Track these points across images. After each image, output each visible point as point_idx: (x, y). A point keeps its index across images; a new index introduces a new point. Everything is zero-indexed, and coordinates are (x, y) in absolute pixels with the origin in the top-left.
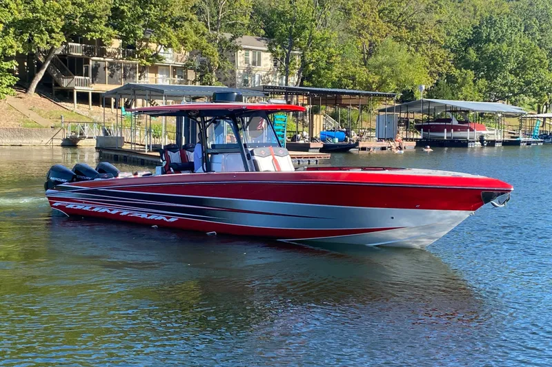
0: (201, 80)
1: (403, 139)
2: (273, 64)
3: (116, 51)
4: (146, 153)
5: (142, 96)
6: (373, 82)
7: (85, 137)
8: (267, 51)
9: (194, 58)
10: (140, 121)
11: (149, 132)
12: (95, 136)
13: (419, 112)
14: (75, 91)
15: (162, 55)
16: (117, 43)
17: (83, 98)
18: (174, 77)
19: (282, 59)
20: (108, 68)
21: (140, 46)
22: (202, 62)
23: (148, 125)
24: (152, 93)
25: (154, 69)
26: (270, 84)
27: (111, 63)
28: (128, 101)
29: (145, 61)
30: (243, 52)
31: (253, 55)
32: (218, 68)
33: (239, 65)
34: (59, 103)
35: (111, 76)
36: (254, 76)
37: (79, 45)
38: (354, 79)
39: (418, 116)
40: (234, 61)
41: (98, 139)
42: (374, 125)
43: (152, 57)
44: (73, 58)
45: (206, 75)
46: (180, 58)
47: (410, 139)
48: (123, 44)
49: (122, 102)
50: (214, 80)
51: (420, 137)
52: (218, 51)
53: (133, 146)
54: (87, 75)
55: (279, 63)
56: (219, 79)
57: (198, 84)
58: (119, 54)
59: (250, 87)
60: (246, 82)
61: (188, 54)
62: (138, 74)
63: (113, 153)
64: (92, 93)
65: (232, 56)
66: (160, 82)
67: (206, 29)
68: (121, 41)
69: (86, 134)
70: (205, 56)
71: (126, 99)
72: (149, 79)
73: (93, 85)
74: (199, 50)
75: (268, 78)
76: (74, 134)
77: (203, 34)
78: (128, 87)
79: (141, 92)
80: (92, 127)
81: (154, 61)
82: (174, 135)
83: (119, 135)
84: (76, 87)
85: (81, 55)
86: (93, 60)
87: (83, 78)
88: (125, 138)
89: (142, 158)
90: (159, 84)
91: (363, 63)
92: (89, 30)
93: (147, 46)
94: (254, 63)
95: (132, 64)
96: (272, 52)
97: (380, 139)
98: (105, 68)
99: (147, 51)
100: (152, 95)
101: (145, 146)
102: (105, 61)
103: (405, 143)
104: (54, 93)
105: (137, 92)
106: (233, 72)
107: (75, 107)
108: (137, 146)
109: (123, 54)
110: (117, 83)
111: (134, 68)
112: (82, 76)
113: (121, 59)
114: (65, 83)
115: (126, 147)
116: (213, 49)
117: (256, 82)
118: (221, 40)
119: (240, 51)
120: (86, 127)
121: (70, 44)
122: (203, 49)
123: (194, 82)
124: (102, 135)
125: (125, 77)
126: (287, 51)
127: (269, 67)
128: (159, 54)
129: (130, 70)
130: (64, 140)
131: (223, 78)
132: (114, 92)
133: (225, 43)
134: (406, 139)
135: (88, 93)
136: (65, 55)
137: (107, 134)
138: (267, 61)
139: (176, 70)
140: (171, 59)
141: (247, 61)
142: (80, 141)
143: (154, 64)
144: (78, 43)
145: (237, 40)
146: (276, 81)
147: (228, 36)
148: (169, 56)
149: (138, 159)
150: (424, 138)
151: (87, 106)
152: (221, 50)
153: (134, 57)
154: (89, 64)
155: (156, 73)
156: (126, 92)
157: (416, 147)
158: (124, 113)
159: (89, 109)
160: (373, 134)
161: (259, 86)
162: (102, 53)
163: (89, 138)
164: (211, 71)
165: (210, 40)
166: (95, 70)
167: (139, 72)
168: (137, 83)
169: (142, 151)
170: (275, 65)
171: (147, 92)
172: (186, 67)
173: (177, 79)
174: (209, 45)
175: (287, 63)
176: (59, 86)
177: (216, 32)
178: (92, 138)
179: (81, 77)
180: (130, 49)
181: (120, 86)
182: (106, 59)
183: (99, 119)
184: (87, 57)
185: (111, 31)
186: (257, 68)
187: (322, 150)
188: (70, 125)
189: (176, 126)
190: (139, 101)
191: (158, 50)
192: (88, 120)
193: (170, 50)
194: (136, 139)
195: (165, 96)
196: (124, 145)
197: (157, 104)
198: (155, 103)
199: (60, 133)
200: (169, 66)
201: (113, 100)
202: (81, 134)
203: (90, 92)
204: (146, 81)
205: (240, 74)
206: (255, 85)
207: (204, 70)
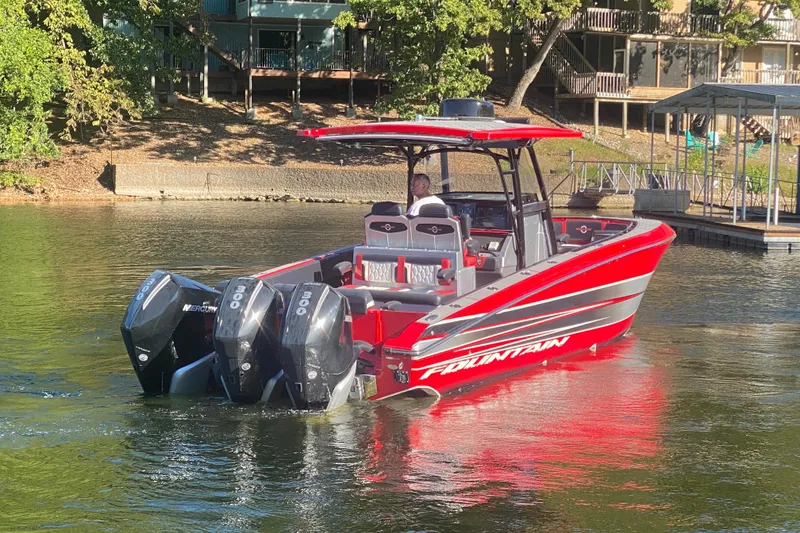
3: (678, 20)
4: (735, 223)
5: (729, 109)
7: (614, 191)
10: (722, 159)
11: (740, 180)
12: (631, 189)
14: (597, 101)
15: (773, 23)
17: (611, 114)
18: (796, 68)
20: (662, 54)
21: (729, 7)
23: (741, 167)
24: (751, 102)
25: (755, 54)
27: (668, 45)
28: (698, 120)
29: (734, 38)
35: (667, 70)
37: (607, 10)
41: (638, 194)
43: (750, 28)
44: (596, 36)
48: (693, 5)
49: (686, 121)
53: (708, 209)
54: (620, 69)
58: (685, 26)
62: (721, 65)
64: (629, 105)
66: (766, 80)
69: (616, 185)
71: (695, 116)
73: (631, 89)
76: (592, 184)
78: (701, 92)
79: (727, 101)
80: (627, 172)
81: (755, 37)
82: (791, 187)
83: (680, 188)
84: (598, 94)
85: (609, 30)
86: (633, 40)
87: (613, 75)
88: (692, 194)
89: (725, 232)
90: (763, 83)
93: (741, 6)
95: (711, 44)
98: (655, 53)
99: (741, 18)
100: (749, 107)
101: (731, 209)
102: (656, 42)
104: (557, 105)
105: (718, 101)
107: (596, 132)
108: (715, 210)
109: (693, 25)
110: (676, 85)
111: (711, 53)
112: (611, 71)
113: (687, 35)
114: (579, 86)
115: (694, 211)
120: (615, 172)
121: (589, 10)
124: (645, 186)
125: (695, 72)
128: (767, 22)
129: (705, 57)
130: (574, 196)
132: (673, 103)
135: (621, 105)
136: (580, 33)
137: (656, 186)
140: (791, 30)
142: (604, 199)
143: (755, 42)
144: (605, 7)
148: (787, 25)
149: (717, 235)
151: (618, 129)
153: (714, 30)
154: (625, 47)
155: (758, 61)
156: (698, 100)
158: (690, 144)
159: (623, 136)
163: (621, 193)
166: (636, 60)
167: (723, 60)
168: (719, 82)
169: (727, 220)
171: (741, 101)
176: (567, 92)
178: (627, 193)
179: (608, 74)
180: (705, 15)
181: (680, 91)
182: (658, 37)
183: (640, 155)
184: (621, 33)
188: (585, 167)
189: (796, 168)
190: (722, 119)
191: (764, 13)
192: (620, 158)
193: (787, 13)
194: (715, 196)
195: (778, 108)
196: (689, 206)
197: (758, 125)
198: (753, 121)
199: (567, 184)
200: (785, 46)
201: (669, 118)
202: (606, 185)
203: (625, 102)
204: (738, 77)
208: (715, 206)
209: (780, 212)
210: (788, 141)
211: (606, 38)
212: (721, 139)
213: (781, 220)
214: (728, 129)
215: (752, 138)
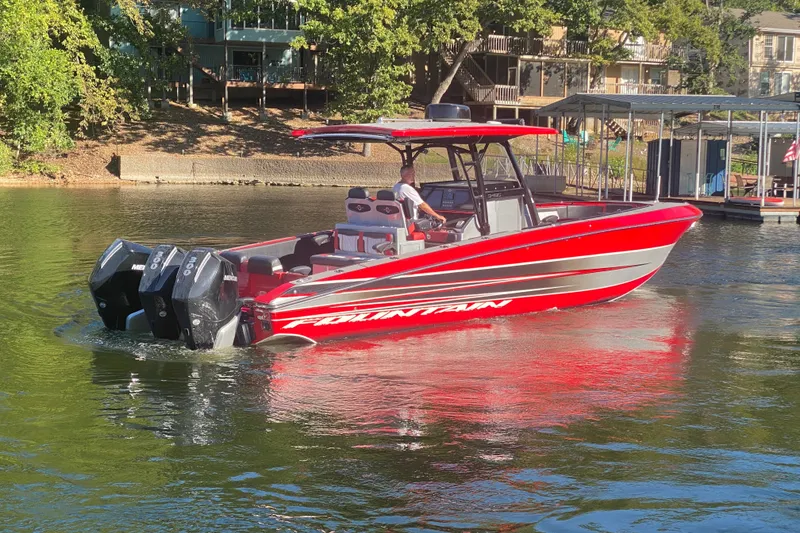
0: (689, 85)
3: (557, 44)
5: (596, 113)
9: (680, 51)
10: (591, 152)
11: (604, 169)
14: (495, 107)
15: (629, 48)
16: (559, 33)
18: (646, 82)
20: (545, 71)
21: (596, 35)
22: (693, 57)
23: (604, 158)
24: (612, 108)
25: (615, 71)
27: (547, 63)
28: (572, 121)
29: (600, 58)
30: (763, 38)
31: (779, 42)
32: (720, 65)
33: (754, 59)
35: (549, 83)
36: (780, 77)
37: (503, 37)
40: (747, 54)
41: (527, 179)
43: (612, 51)
44: (495, 57)
45: (699, 78)
46: (656, 52)
48: (569, 33)
49: (564, 123)
50: (711, 85)
52: (720, 38)
53: (579, 191)
54: (513, 83)
57: (684, 93)
58: (562, 49)
59: (772, 95)
60: (766, 86)
61: (670, 45)
62: (590, 79)
64: (520, 110)
65: (743, 46)
66: (624, 91)
67: (702, 5)
68: (566, 28)
70: (697, 47)
71: (571, 118)
72: (607, 87)
73: (521, 98)
74: (687, 37)
77: (696, 12)
78: (574, 100)
79: (594, 108)
81: (616, 58)
82: (642, 173)
83: (558, 174)
84: (496, 102)
85: (505, 52)
86: (522, 60)
87: (508, 87)
88: (568, 179)
90: (621, 93)
92: (518, 15)
93: (605, 34)
94: (780, 56)
95: (581, 63)
98: (540, 70)
99: (604, 43)
100: (611, 112)
101: (597, 190)
102: (541, 62)
105: (588, 107)
106: (744, 71)
108: (585, 191)
109: (569, 49)
110: (555, 95)
111: (582, 71)
112: (506, 84)
113: (563, 56)
114: (481, 95)
115: (569, 192)
116: (712, 35)
117: (783, 86)
118: (726, 20)
119: (757, 37)
121: (489, 36)
122: (695, 35)
123: (678, 89)
124: (532, 173)
125: (570, 84)
128: (624, 47)
129: (578, 73)
131: (726, 81)
132: (554, 109)
133: (733, 24)
135: (514, 110)
136: (483, 54)
137: (540, 172)
139: (649, 71)
140: (643, 53)
141: (768, 53)
143: (616, 62)
144: (501, 34)
145: (753, 19)
147: (738, 13)
148: (640, 49)
152: (725, 36)
153: (584, 52)
154: (516, 65)
155: (618, 77)
156: (573, 107)
158: (566, 140)
161: (788, 93)
162: (537, 48)
164: (707, 71)
165: (707, 22)
166: (526, 75)
167: (591, 75)
168: (588, 93)
169: (594, 199)
171: (604, 107)
172: (664, 67)
173: (650, 85)
174: (705, 28)
176: (473, 100)
177: (717, 8)
179: (504, 86)
180: (578, 41)
181: (558, 99)
182: (543, 58)
183: (529, 149)
184: (514, 55)
185: (549, 14)
186: (784, 63)
189: (646, 159)
190: (590, 121)
191: (622, 41)
193: (640, 40)
194: (584, 180)
195: (632, 112)
196: (565, 189)
197: (617, 126)
198: (614, 123)
200: (638, 65)
201: (550, 120)
203: (517, 108)
204: (602, 89)
205: (755, 73)
206: (780, 91)
207: (694, 71)
208: (585, 188)
209: (634, 193)
210: (640, 138)
211: (502, 58)
212: (590, 137)
213: (634, 197)
214: (595, 129)
215: (613, 136)
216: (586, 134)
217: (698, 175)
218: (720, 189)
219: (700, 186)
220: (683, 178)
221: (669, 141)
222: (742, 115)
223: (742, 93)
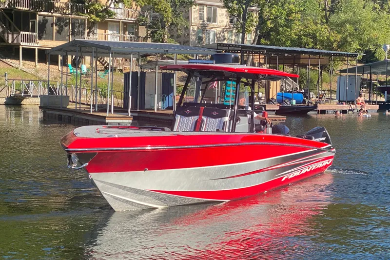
0: (153, 37)
1: (366, 102)
2: (228, 20)
3: (64, 6)
4: (91, 113)
5: (89, 53)
6: (335, 41)
7: (30, 96)
8: (223, 7)
9: (146, 14)
12: (39, 94)
13: (383, 73)
14: (21, 47)
15: (113, 10)
17: (29, 54)
18: (124, 33)
19: (239, 15)
20: (56, 24)
22: (155, 18)
23: (94, 84)
24: (99, 50)
25: (104, 25)
26: (225, 42)
27: (59, 19)
28: (75, 59)
29: (94, 16)
30: (198, 7)
31: (208, 10)
32: (171, 24)
33: (193, 21)
34: (4, 60)
35: (59, 32)
36: (209, 34)
38: (314, 37)
39: (382, 78)
40: (188, 17)
41: (43, 97)
42: (335, 86)
43: (101, 12)
44: (20, 12)
45: (158, 32)
46: (131, 14)
47: (373, 102)
49: (70, 59)
50: (166, 37)
51: (384, 100)
52: (171, 7)
53: (78, 106)
54: (33, 31)
55: (235, 19)
56: (172, 36)
57: (149, 41)
58: (68, 9)
59: (204, 44)
60: (200, 39)
61: (139, 9)
62: (87, 31)
63: (58, 113)
64: (39, 50)
65: (186, 12)
66: (110, 39)
69: (31, 92)
70: (157, 12)
71: (74, 57)
72: (99, 36)
73: (40, 42)
74: (151, 5)
75: (224, 36)
76: (18, 92)
78: (74, 43)
79: (87, 49)
80: (37, 85)
81: (104, 17)
82: (121, 94)
83: (65, 94)
84: (21, 43)
85: (27, 9)
86: (39, 15)
87: (30, 33)
88: (70, 97)
89: (87, 118)
90: (108, 41)
91: (325, 21)
94: (209, 20)
95: (82, 19)
96: (228, 8)
97: (341, 102)
98: (52, 24)
99: (97, 6)
100: (99, 52)
101: (90, 105)
102: (53, 17)
103: (367, 107)
105: (83, 49)
106: (187, 29)
107: (21, 64)
108: (82, 106)
109: (72, 9)
110: (63, 40)
111: (82, 24)
112: (29, 31)
113: (69, 14)
114: (10, 38)
115: (71, 106)
116: (165, 5)
117: (211, 39)
119: (194, 6)
120: (30, 86)
122: (156, 4)
123: (145, 39)
124: (46, 93)
125: (73, 33)
126: (244, 6)
127: (225, 24)
128: (110, 9)
129: (79, 26)
130: (8, 98)
131: (176, 35)
132: (59, 49)
134: (369, 102)
135: (35, 49)
136: (11, 10)
137: (52, 93)
138: (223, 17)
139: (126, 26)
140: (122, 14)
141: (201, 17)
142: (25, 100)
143: (104, 19)
146: (232, 39)
148: (119, 11)
149: (83, 119)
150: (388, 101)
151: (33, 63)
152: (174, 5)
153: (83, 12)
154: (36, 19)
155: (106, 28)
156: (72, 48)
157: (378, 111)
158: (71, 71)
159: (35, 66)
160: (334, 96)
161: (214, 44)
163: (34, 97)
164: (163, 28)
166: (42, 26)
167: (89, 28)
168: (86, 39)
170: (231, 21)
171: (94, 49)
172: (137, 23)
173: (127, 35)
175: (244, 19)
176: (4, 42)
178: (37, 97)
179: (27, 33)
180: (78, 4)
182: (54, 14)
184: (34, 12)
186: (212, 24)
187: (278, 112)
188: (14, 82)
190: (88, 59)
191: (108, 5)
192: (33, 78)
193: (120, 5)
194: (82, 99)
195: (112, 53)
196: (68, 104)
197: (106, 62)
198: (104, 60)
199: (4, 91)
200: (119, 22)
201: (60, 58)
202: (26, 92)
203: (36, 48)
204: (95, 37)
205: (194, 31)
206: (209, 42)
207: (156, 26)
208: (83, 104)
209: (114, 107)
210: (121, 71)
211: (25, 12)
212: (88, 69)
213: (115, 111)
214: (91, 64)
215: (103, 69)
216: (85, 68)
217: (156, 95)
218: (170, 105)
219: (158, 103)
220: (147, 98)
221: (137, 72)
222: (186, 57)
223: (186, 42)
